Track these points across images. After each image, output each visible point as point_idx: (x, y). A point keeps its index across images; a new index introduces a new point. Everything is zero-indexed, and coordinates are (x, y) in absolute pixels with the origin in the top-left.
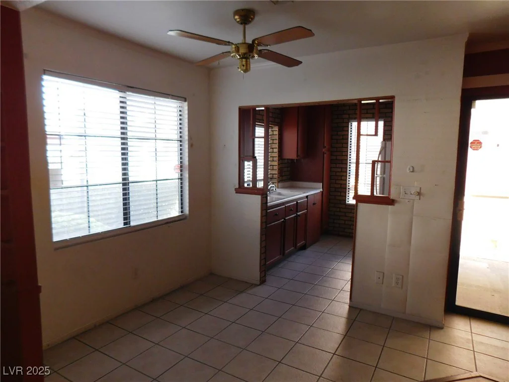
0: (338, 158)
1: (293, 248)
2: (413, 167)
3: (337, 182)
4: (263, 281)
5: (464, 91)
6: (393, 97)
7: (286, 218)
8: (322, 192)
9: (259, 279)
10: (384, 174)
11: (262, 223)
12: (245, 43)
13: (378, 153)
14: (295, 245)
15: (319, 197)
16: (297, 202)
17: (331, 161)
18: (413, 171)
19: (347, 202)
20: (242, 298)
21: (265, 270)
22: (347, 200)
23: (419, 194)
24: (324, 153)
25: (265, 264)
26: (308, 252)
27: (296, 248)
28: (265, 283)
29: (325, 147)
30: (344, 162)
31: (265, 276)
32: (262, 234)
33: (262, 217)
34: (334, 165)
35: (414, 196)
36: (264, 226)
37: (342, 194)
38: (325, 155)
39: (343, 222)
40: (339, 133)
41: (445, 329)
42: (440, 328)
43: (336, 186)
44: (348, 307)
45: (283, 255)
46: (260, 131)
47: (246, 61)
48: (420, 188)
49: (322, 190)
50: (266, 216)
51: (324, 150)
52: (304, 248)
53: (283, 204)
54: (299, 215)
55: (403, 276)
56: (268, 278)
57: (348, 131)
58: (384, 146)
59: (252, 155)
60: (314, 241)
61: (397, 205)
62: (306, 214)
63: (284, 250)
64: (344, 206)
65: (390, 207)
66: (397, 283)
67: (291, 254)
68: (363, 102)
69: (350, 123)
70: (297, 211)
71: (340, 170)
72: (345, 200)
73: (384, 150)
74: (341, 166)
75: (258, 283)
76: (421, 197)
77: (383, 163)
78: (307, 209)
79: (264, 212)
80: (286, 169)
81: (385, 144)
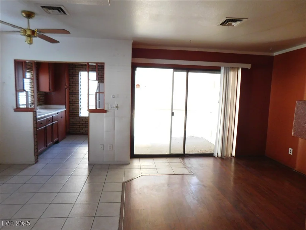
0: (74, 91)
1: (51, 143)
2: (114, 96)
3: (74, 105)
4: (36, 162)
5: (132, 63)
6: (104, 63)
7: (47, 125)
8: (66, 111)
9: (34, 160)
10: (100, 99)
11: (34, 128)
12: (29, 29)
13: (96, 89)
14: (52, 141)
15: (64, 114)
16: (52, 116)
17: (70, 93)
18: (114, 97)
19: (80, 116)
20: (25, 172)
21: (37, 155)
22: (80, 114)
23: (117, 107)
24: (65, 89)
25: (37, 152)
26: (60, 144)
27: (53, 142)
28: (38, 162)
29: (65, 85)
30: (77, 94)
31: (37, 158)
32: (34, 135)
33: (34, 124)
34: (71, 96)
35: (115, 108)
36: (35, 130)
37: (77, 111)
38: (66, 90)
39: (78, 127)
40: (74, 78)
41: (131, 164)
42: (129, 164)
43: (74, 107)
44: (88, 164)
45: (46, 146)
46: (28, 75)
47: (31, 39)
48: (117, 105)
49: (65, 109)
50: (36, 124)
51: (65, 87)
52: (57, 142)
53: (44, 117)
54: (54, 124)
55: (112, 145)
56: (39, 160)
57: (79, 77)
58: (99, 85)
59: (23, 89)
60: (63, 138)
61: (108, 113)
62: (57, 123)
63: (46, 143)
64: (78, 118)
65: (105, 114)
66: (110, 148)
67: (50, 146)
68: (90, 64)
69: (79, 73)
70: (53, 121)
71: (75, 98)
72: (79, 115)
73: (99, 87)
74: (75, 96)
75: (34, 163)
76: (118, 108)
77: (99, 94)
78: (58, 120)
79: (35, 121)
80: (42, 98)
81: (100, 85)
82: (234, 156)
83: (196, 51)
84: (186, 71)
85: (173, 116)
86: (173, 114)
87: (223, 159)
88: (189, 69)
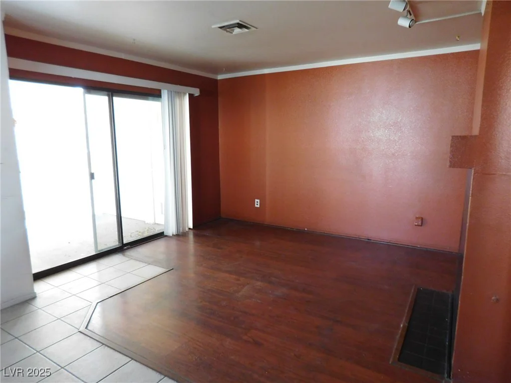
42: (36, 297)
82: (192, 228)
83: (122, 59)
84: (106, 93)
85: (93, 180)
86: (92, 176)
87: (180, 236)
88: (112, 91)
